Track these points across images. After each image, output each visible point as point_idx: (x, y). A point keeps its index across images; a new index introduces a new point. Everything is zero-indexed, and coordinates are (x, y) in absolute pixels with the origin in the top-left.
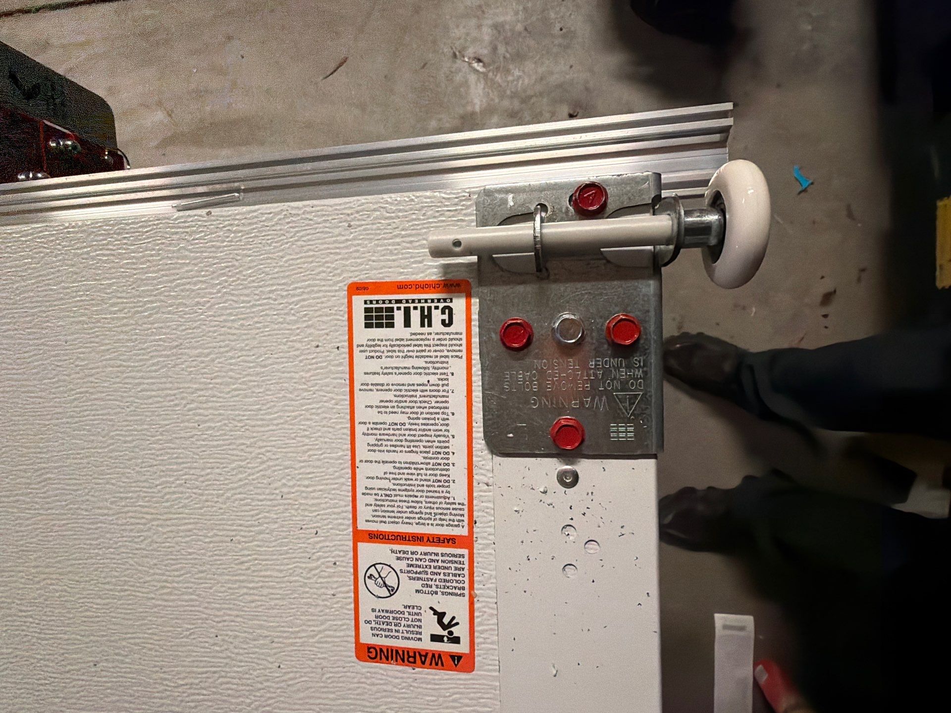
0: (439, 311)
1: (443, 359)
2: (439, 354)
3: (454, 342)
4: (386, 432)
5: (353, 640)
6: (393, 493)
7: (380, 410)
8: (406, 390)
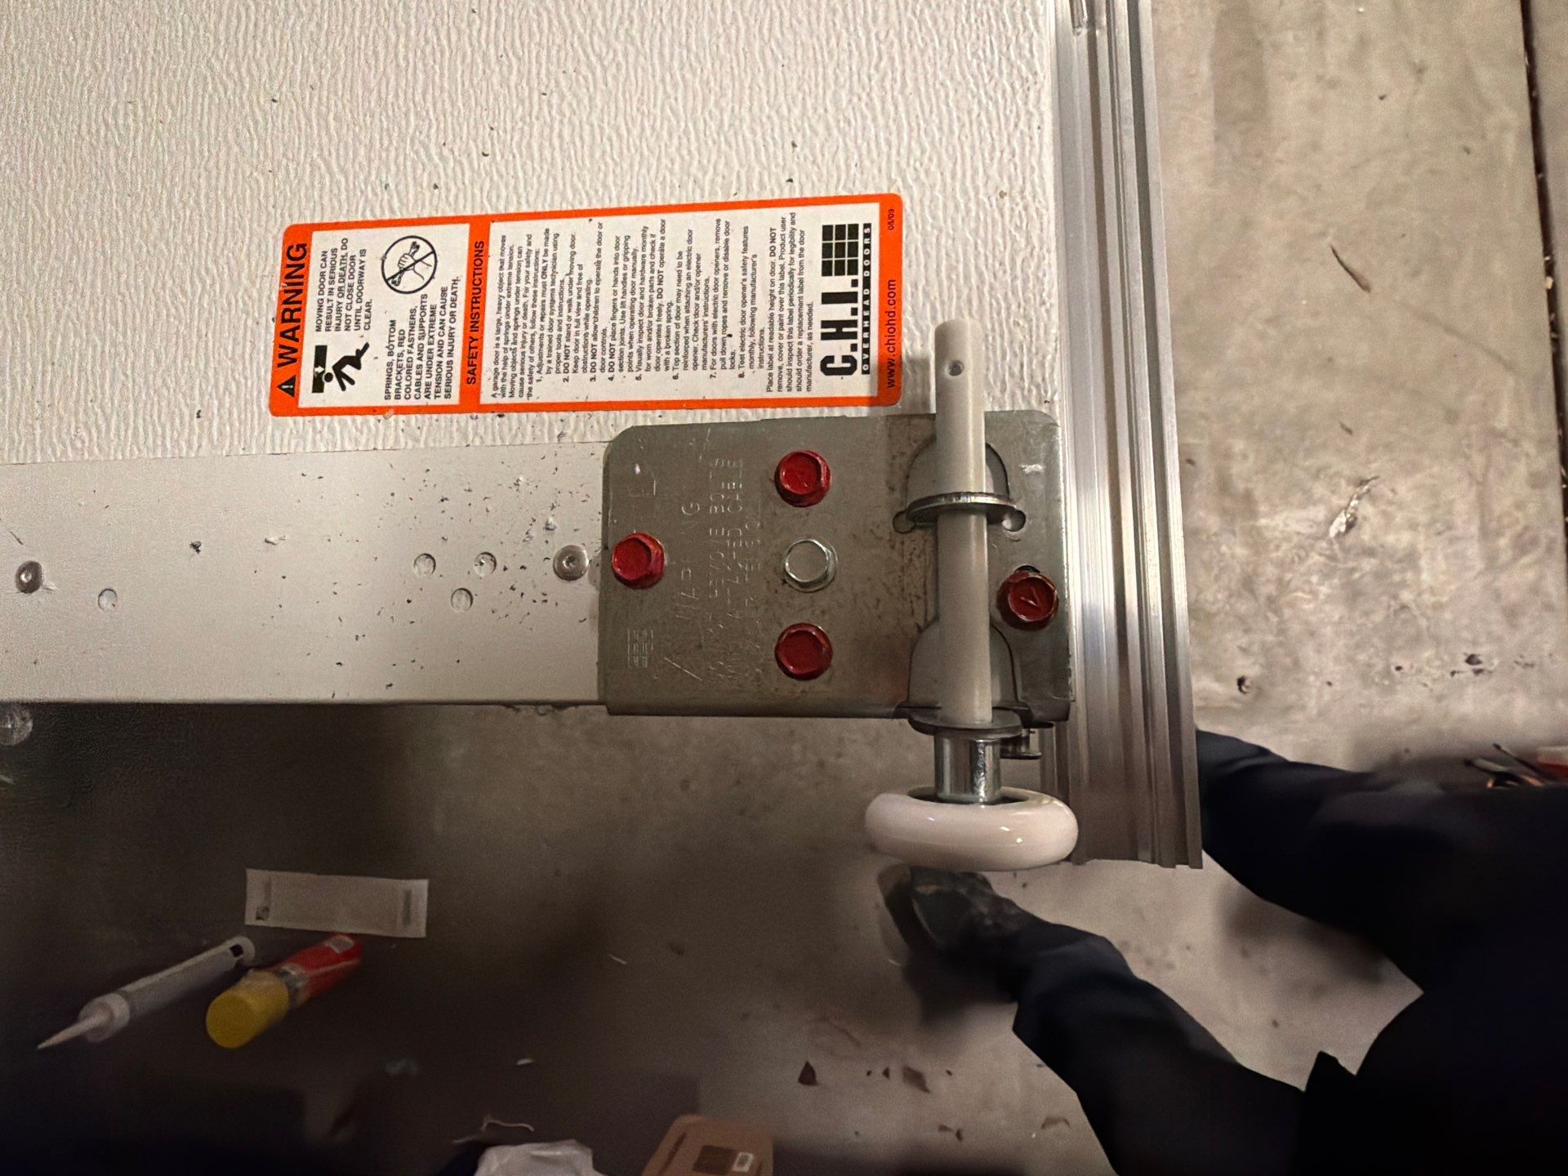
0: (848, 352)
1: (766, 359)
2: (776, 352)
3: (795, 378)
4: (648, 267)
5: (317, 220)
6: (549, 280)
7: (685, 254)
8: (716, 298)
